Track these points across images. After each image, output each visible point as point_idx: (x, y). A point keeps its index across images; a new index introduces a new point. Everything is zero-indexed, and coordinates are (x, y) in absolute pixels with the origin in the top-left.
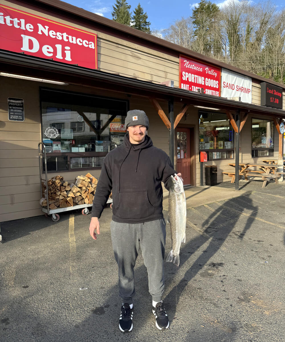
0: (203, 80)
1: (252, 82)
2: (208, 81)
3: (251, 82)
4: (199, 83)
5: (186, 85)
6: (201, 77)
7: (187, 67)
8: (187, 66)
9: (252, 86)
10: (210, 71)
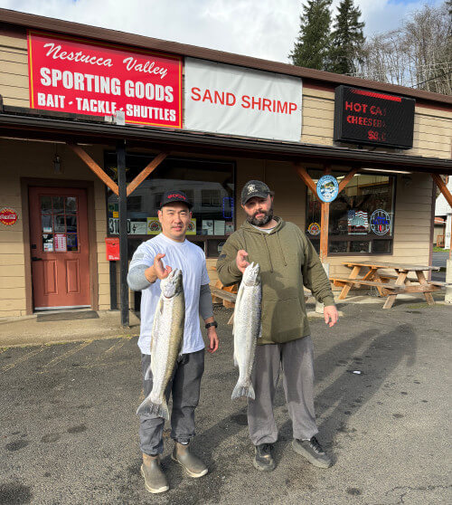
0: (116, 85)
1: (304, 86)
2: (134, 88)
3: (301, 86)
4: (102, 92)
5: (56, 96)
6: (108, 79)
7: (55, 57)
8: (58, 54)
9: (303, 95)
10: (141, 65)
